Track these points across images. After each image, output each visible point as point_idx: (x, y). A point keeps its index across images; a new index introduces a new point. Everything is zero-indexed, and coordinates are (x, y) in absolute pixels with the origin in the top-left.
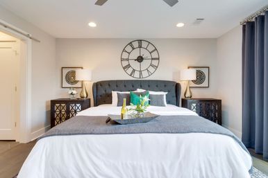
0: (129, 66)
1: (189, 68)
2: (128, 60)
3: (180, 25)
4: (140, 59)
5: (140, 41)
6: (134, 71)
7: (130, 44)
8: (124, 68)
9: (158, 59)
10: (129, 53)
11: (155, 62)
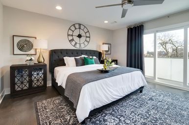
0: (73, 40)
1: (103, 44)
2: (72, 35)
3: (106, 22)
4: (80, 36)
5: (80, 25)
6: (76, 43)
7: (74, 25)
8: (70, 41)
9: (90, 37)
10: (73, 31)
11: (88, 39)
